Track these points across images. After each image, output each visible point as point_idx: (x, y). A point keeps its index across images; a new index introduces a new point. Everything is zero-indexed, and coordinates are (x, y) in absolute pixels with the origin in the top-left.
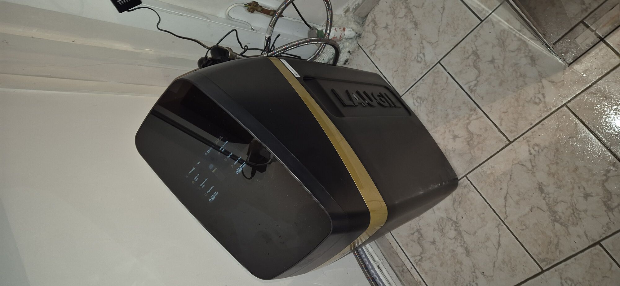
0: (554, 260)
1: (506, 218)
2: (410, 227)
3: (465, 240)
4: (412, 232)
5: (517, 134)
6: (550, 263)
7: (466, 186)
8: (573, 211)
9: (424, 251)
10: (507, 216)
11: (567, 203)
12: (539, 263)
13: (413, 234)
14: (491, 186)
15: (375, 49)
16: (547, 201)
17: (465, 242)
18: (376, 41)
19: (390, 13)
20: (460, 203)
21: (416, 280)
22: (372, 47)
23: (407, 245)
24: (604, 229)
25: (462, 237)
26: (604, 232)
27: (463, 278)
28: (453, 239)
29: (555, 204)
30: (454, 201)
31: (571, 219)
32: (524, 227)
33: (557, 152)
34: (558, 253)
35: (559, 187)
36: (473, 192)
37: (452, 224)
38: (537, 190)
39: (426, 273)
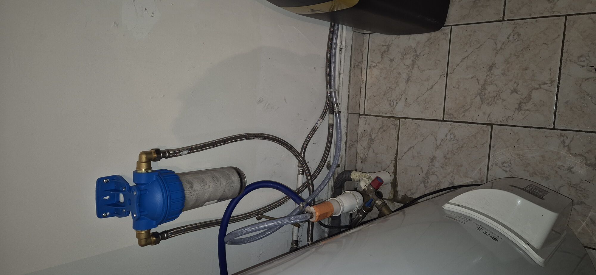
0: (455, 118)
1: (451, 73)
2: (385, 40)
3: (413, 71)
4: (384, 44)
6: (452, 118)
7: (446, 33)
8: (497, 95)
9: (381, 62)
10: (453, 73)
11: (498, 88)
12: (445, 114)
13: (383, 46)
14: (461, 45)
16: (487, 78)
20: (431, 43)
21: (362, 77)
23: (374, 51)
24: (504, 119)
25: (413, 68)
26: (502, 120)
27: (392, 95)
28: (406, 66)
29: (490, 84)
30: (429, 40)
31: (490, 99)
32: (457, 86)
34: (462, 116)
35: (503, 74)
36: (447, 41)
37: (414, 55)
38: (488, 67)
39: (371, 77)
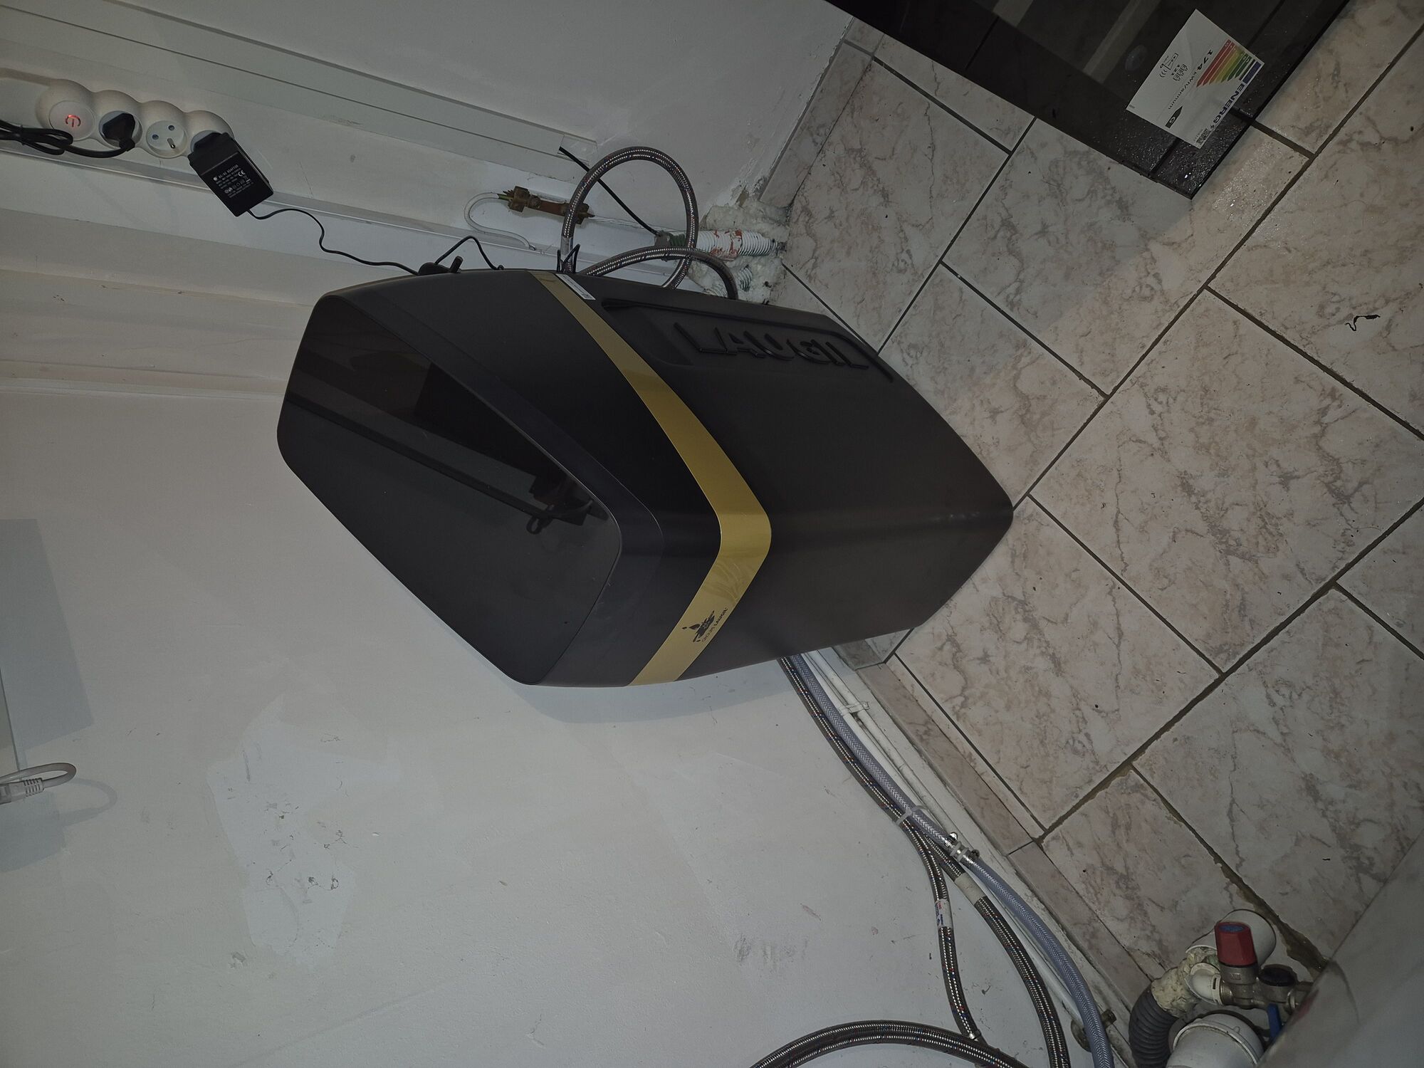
0: (1242, 645)
1: (1124, 570)
2: (933, 634)
3: (1048, 637)
4: (939, 644)
5: (1118, 377)
6: (1236, 654)
7: (1032, 515)
8: (1263, 520)
9: (969, 682)
10: (1126, 565)
11: (1246, 505)
12: (1211, 659)
13: (941, 649)
14: (1083, 504)
15: (815, 266)
16: (1203, 510)
17: (1047, 642)
18: (815, 251)
19: (835, 186)
20: (1025, 556)
21: (961, 751)
22: (810, 265)
23: (933, 675)
24: (1339, 548)
25: (1041, 633)
26: (1340, 555)
27: (1057, 727)
28: (1023, 640)
29: (1222, 513)
30: (1014, 556)
31: (1260, 539)
32: (1166, 581)
33: (1206, 394)
34: (1248, 627)
35: (1224, 474)
36: (1048, 525)
37: (1016, 609)
38: (1180, 489)
39: (980, 733)
